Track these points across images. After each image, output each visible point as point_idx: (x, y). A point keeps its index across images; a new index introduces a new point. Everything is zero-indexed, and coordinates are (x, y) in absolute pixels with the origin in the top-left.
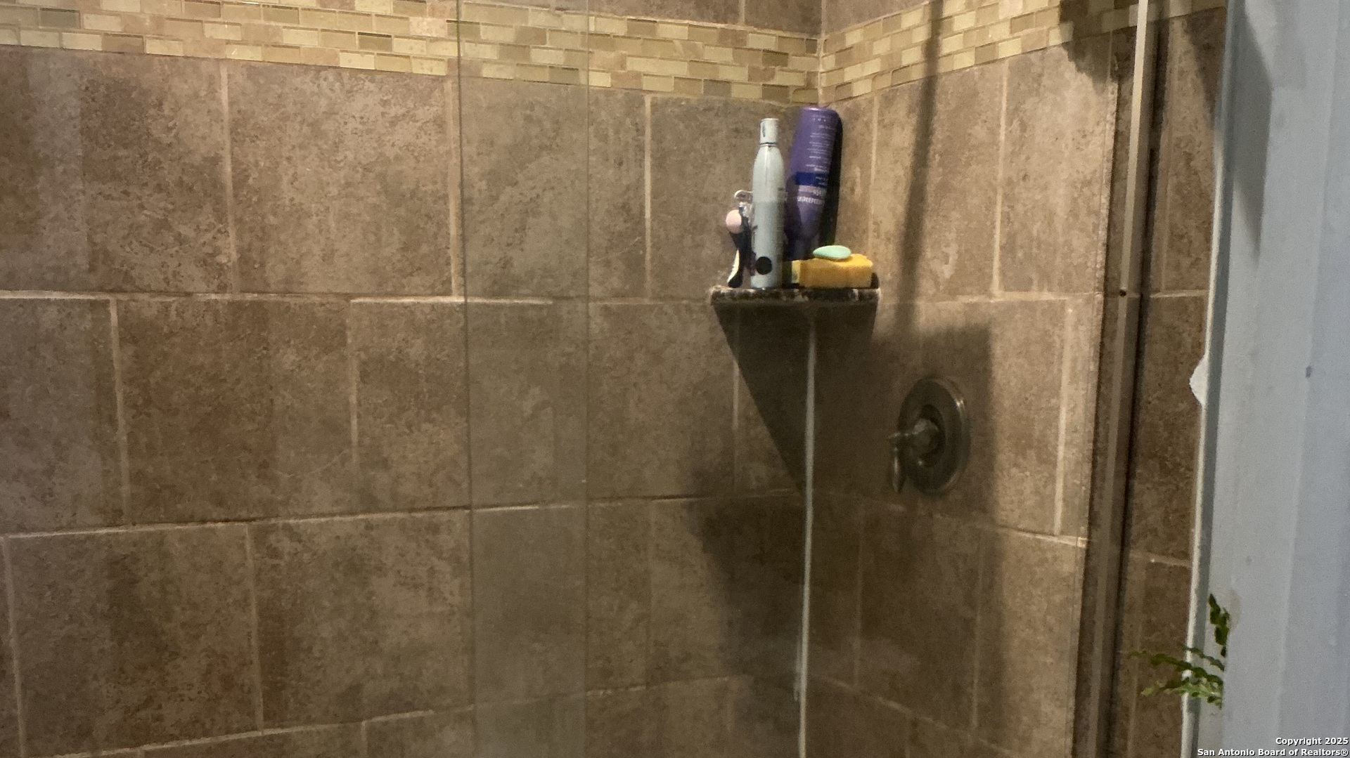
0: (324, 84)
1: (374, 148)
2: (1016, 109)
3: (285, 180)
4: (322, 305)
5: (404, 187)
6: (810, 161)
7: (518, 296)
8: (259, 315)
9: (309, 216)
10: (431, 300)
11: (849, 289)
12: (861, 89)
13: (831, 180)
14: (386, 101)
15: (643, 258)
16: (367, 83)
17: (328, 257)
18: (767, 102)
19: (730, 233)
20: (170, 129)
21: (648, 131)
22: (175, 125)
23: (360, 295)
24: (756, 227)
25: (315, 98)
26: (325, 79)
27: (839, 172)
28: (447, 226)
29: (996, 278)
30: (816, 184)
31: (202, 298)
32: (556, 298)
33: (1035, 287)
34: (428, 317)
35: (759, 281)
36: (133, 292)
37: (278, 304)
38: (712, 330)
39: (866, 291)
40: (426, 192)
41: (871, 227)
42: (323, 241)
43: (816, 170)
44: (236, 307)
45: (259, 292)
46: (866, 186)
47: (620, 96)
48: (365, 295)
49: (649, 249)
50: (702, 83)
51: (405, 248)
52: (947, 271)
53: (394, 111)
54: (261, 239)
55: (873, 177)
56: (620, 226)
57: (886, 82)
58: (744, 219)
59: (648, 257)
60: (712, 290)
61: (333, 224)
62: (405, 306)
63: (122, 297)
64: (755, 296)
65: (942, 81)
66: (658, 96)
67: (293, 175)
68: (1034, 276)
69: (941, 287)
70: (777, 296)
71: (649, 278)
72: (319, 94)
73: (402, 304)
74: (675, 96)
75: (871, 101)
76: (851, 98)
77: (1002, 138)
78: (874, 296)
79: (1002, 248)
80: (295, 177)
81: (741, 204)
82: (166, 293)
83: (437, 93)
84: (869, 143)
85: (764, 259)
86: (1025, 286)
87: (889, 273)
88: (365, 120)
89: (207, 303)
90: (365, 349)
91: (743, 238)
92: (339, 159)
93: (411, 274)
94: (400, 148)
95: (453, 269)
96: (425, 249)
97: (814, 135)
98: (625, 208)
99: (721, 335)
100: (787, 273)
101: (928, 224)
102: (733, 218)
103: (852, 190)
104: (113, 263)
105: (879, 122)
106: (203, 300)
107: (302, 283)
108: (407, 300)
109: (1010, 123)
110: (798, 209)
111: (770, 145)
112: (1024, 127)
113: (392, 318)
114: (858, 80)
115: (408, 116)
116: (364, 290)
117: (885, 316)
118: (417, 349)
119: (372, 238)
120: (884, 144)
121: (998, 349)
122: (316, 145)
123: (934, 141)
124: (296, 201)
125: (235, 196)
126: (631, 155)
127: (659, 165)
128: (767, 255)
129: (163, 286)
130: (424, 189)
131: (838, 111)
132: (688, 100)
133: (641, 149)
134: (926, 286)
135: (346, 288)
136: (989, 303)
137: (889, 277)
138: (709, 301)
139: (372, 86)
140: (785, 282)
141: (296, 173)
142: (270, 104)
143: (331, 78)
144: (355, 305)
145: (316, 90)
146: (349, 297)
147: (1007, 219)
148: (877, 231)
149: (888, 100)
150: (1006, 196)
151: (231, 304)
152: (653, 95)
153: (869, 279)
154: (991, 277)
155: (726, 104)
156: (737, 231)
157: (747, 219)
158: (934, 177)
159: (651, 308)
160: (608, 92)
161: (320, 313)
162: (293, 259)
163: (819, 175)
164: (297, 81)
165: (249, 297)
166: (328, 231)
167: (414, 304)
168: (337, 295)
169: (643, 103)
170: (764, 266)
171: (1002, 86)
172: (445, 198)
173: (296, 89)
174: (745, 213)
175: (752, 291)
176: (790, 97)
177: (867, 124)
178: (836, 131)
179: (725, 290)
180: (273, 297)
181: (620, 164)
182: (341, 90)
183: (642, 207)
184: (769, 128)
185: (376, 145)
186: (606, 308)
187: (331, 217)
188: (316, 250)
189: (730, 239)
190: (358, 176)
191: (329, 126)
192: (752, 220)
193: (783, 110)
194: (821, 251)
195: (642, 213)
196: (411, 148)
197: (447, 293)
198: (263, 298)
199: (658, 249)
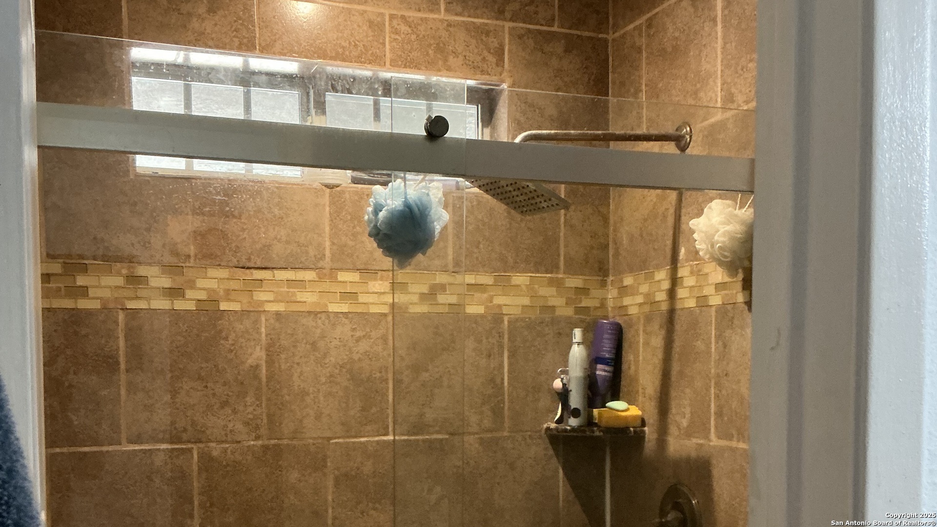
0: (319, 322)
1: (346, 355)
2: (720, 335)
3: (296, 375)
4: (314, 444)
5: (363, 376)
6: (604, 351)
7: (428, 433)
8: (277, 452)
9: (308, 394)
10: (377, 439)
11: (628, 428)
12: (633, 311)
13: (616, 362)
14: (354, 329)
15: (503, 408)
16: (344, 319)
17: (318, 417)
18: (577, 316)
19: (556, 392)
20: (232, 351)
21: (506, 336)
22: (235, 348)
23: (335, 438)
24: (571, 391)
25: (314, 329)
26: (320, 319)
27: (621, 357)
28: (387, 396)
29: (713, 430)
30: (607, 364)
31: (246, 444)
32: (451, 434)
33: (735, 439)
34: (375, 448)
35: (573, 422)
36: (207, 442)
37: (288, 445)
38: (546, 449)
39: (638, 429)
40: (375, 378)
41: (641, 391)
42: (316, 408)
43: (607, 356)
44: (266, 448)
45: (278, 439)
46: (637, 366)
47: (490, 318)
48: (339, 438)
49: (506, 404)
50: (538, 308)
51: (363, 409)
52: (685, 423)
53: (358, 334)
54: (280, 409)
55: (641, 362)
56: (490, 391)
57: (647, 308)
58: (564, 385)
59: (506, 408)
60: (545, 426)
61: (322, 398)
62: (361, 443)
63: (201, 445)
64: (570, 431)
65: (678, 312)
66: (512, 316)
67: (300, 373)
68: (734, 432)
69: (682, 432)
70: (584, 431)
71: (506, 420)
72: (316, 328)
73: (360, 441)
74: (521, 316)
75: (639, 318)
76: (627, 315)
77: (713, 350)
78: (644, 432)
79: (715, 413)
80: (301, 373)
81: (562, 376)
82: (226, 442)
83: (383, 323)
84: (638, 342)
85: (575, 409)
86: (730, 437)
87: (652, 418)
88: (342, 340)
89: (249, 447)
90: (338, 469)
91: (564, 395)
92: (326, 362)
93: (366, 425)
94: (361, 354)
95: (390, 420)
96: (374, 410)
97: (606, 336)
98: (492, 380)
99: (551, 452)
100: (590, 417)
101: (673, 393)
102: (558, 384)
103: (629, 368)
104: (197, 426)
105: (643, 331)
106: (246, 445)
107: (302, 433)
108: (363, 439)
109: (717, 342)
110: (596, 379)
111: (579, 344)
112: (725, 346)
113: (354, 450)
114: (632, 305)
115: (367, 336)
116: (338, 435)
117: (650, 444)
118: (368, 468)
119: (344, 405)
120: (647, 344)
121: (715, 472)
122: (313, 355)
123: (675, 346)
124: (302, 386)
125: (267, 386)
126: (496, 350)
127: (512, 355)
128: (578, 406)
129: (224, 438)
130: (374, 376)
131: (620, 322)
132: (530, 318)
133: (501, 346)
134: (673, 430)
135: (328, 434)
136: (709, 445)
137: (651, 421)
138: (543, 431)
139: (347, 321)
140: (590, 422)
141: (302, 371)
142: (289, 334)
143: (323, 318)
144: (333, 443)
145: (315, 325)
146: (330, 439)
147: (717, 396)
148: (644, 393)
149: (648, 319)
150: (716, 384)
151: (263, 446)
152: (508, 316)
153: (639, 422)
154: (710, 430)
155: (553, 319)
156: (560, 391)
157: (566, 384)
158: (675, 368)
159: (509, 437)
160: (482, 316)
161: (312, 449)
162: (298, 419)
163: (609, 359)
164: (304, 321)
165: (273, 442)
166: (319, 402)
167: (367, 441)
168: (323, 438)
169: (503, 321)
170: (576, 413)
171: (711, 321)
172: (386, 380)
173: (303, 325)
174: (565, 381)
175: (569, 428)
176: (591, 313)
177: (637, 331)
178: (618, 334)
179: (553, 426)
180: (285, 442)
181: (490, 356)
182: (329, 323)
183: (503, 379)
184: (578, 334)
185: (348, 353)
186: (481, 439)
187: (321, 394)
188: (312, 413)
189: (557, 397)
190: (337, 371)
191: (321, 344)
192: (569, 385)
193: (587, 321)
194: (611, 404)
195: (503, 383)
196: (368, 354)
197: (386, 434)
198: (280, 442)
199: (512, 403)
